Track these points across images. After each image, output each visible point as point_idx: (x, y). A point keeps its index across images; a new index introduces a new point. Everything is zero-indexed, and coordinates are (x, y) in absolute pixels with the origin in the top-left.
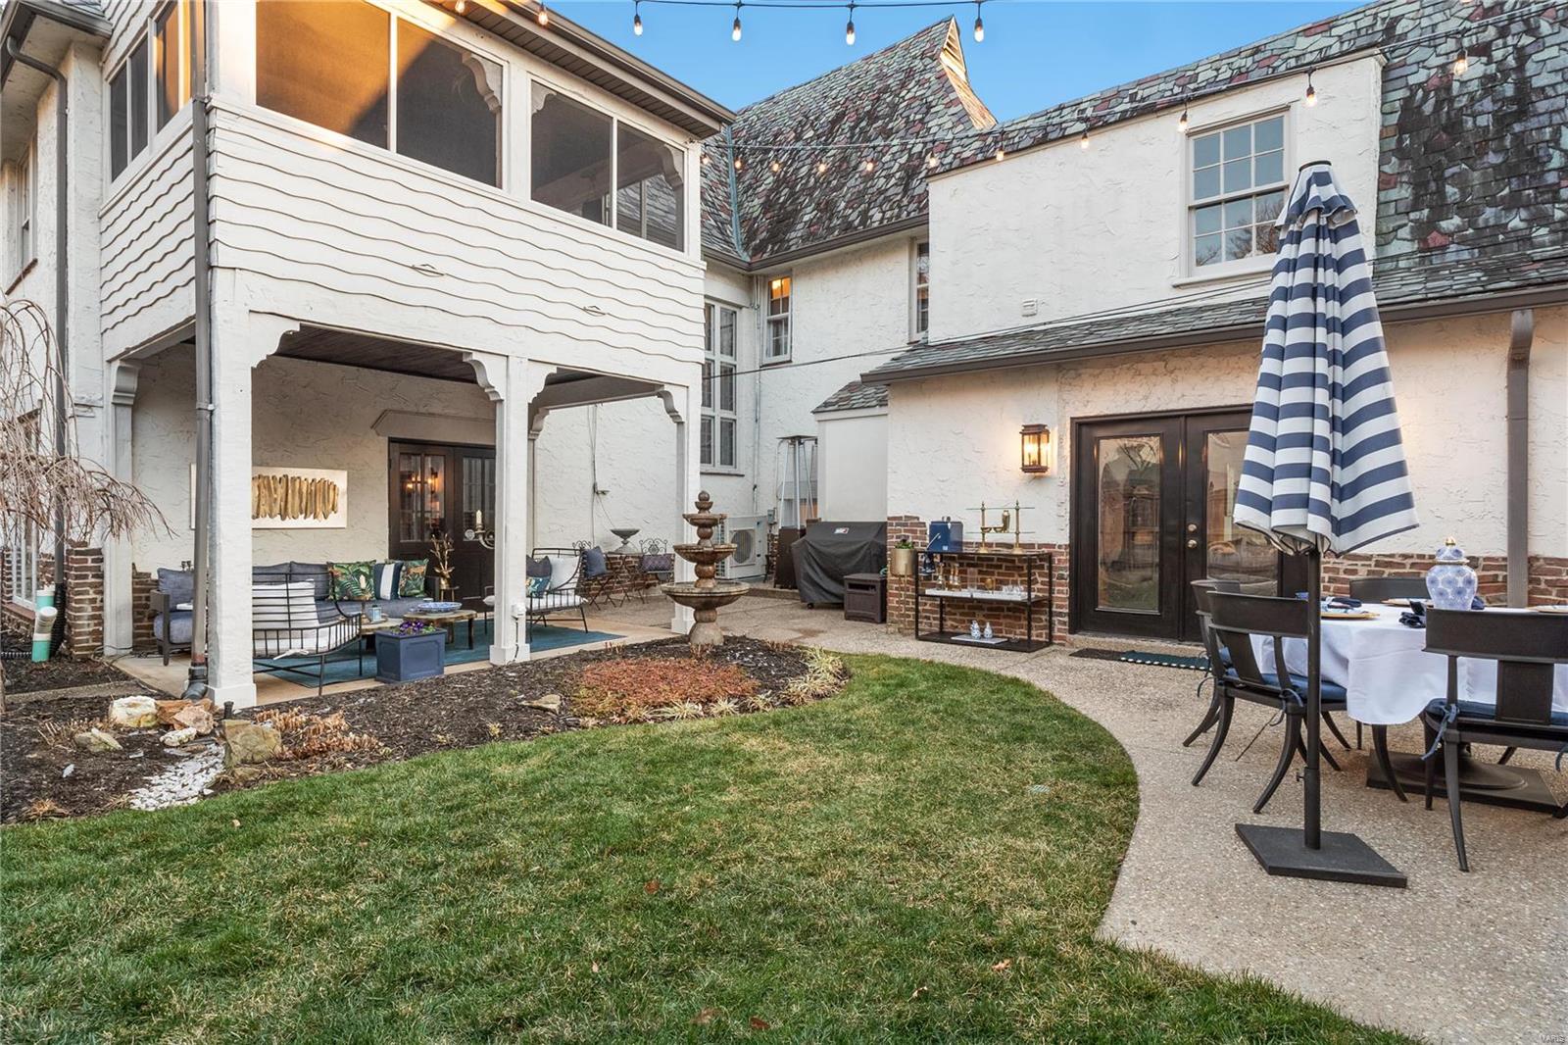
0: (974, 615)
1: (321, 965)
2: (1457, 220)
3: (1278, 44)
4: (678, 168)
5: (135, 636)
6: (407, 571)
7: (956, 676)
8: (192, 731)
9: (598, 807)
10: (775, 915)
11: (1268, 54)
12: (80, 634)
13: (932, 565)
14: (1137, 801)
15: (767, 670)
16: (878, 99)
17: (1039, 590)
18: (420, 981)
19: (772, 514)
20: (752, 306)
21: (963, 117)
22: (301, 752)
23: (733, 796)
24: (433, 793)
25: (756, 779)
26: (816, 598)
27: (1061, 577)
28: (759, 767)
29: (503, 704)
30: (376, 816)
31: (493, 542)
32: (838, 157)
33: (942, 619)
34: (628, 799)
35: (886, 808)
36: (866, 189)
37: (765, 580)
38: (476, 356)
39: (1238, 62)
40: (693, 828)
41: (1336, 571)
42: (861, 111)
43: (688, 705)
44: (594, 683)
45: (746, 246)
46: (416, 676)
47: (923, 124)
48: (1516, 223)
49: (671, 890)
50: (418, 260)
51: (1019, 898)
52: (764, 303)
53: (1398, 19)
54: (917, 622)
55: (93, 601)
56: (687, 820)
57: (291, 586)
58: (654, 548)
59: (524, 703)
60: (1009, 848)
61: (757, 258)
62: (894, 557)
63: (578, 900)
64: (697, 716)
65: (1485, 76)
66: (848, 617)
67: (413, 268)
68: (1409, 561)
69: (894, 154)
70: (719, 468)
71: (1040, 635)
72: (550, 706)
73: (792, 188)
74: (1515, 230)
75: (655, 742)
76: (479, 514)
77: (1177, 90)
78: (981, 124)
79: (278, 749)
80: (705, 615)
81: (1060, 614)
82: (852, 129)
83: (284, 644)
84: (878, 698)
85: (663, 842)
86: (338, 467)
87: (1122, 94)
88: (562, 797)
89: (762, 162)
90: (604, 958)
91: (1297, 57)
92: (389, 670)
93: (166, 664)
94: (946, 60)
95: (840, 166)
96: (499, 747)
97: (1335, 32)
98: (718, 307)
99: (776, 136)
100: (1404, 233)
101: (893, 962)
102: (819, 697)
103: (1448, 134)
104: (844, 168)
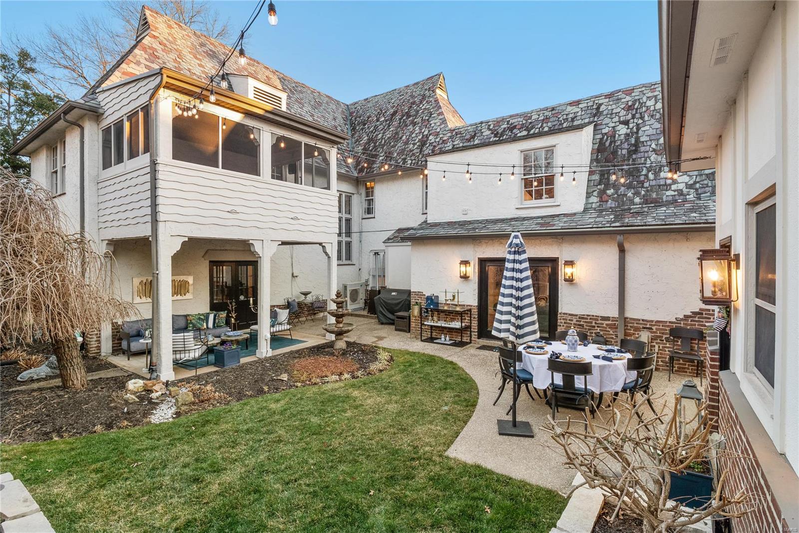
0: (443, 331)
1: (239, 469)
2: (612, 191)
3: (560, 108)
4: (328, 158)
5: (113, 347)
6: (219, 316)
7: (431, 360)
8: (160, 393)
9: (306, 419)
10: (360, 452)
11: (557, 111)
12: (92, 348)
13: (427, 312)
14: (473, 412)
15: (362, 360)
16: (411, 107)
17: (467, 322)
18: (267, 472)
19: (367, 281)
20: (358, 193)
21: (444, 121)
22: (201, 400)
23: (349, 414)
24: (252, 415)
25: (356, 407)
26: (384, 321)
27: (474, 318)
28: (358, 403)
29: (267, 379)
30: (237, 424)
31: (257, 310)
32: (394, 132)
33: (431, 332)
34: (316, 416)
35: (395, 417)
36: (405, 148)
37: (364, 309)
38: (251, 242)
39: (547, 113)
40: (336, 426)
41: (566, 320)
42: (404, 111)
43: (333, 376)
44: (299, 368)
45: (356, 168)
46: (230, 365)
47: (429, 122)
48: (630, 194)
49: (331, 445)
50: (229, 208)
51: (427, 444)
52: (363, 191)
53: (601, 105)
54: (421, 333)
55: (97, 334)
56: (334, 423)
57: (185, 334)
58: (317, 298)
59: (275, 378)
60: (429, 429)
61: (360, 175)
62: (413, 309)
63: (305, 449)
64: (337, 381)
65: (626, 134)
66: (396, 330)
67: (228, 212)
68: (589, 317)
69: (417, 134)
70: (345, 262)
71: (467, 339)
72: (284, 379)
73: (375, 143)
74: (629, 197)
75: (323, 393)
76: (251, 299)
77: (524, 122)
78: (451, 125)
79: (193, 399)
80: (339, 337)
81: (474, 332)
82: (400, 119)
83: (182, 356)
84: (401, 372)
85: (328, 431)
86: (190, 274)
87: (504, 120)
88: (294, 416)
89: (362, 129)
90: (315, 464)
91: (567, 115)
92: (220, 361)
93: (129, 359)
94: (438, 91)
95: (395, 136)
96: (269, 396)
97: (581, 106)
98: (344, 195)
99: (368, 118)
100: (595, 194)
101: (389, 463)
102: (381, 371)
103: (613, 156)
104: (396, 137)
